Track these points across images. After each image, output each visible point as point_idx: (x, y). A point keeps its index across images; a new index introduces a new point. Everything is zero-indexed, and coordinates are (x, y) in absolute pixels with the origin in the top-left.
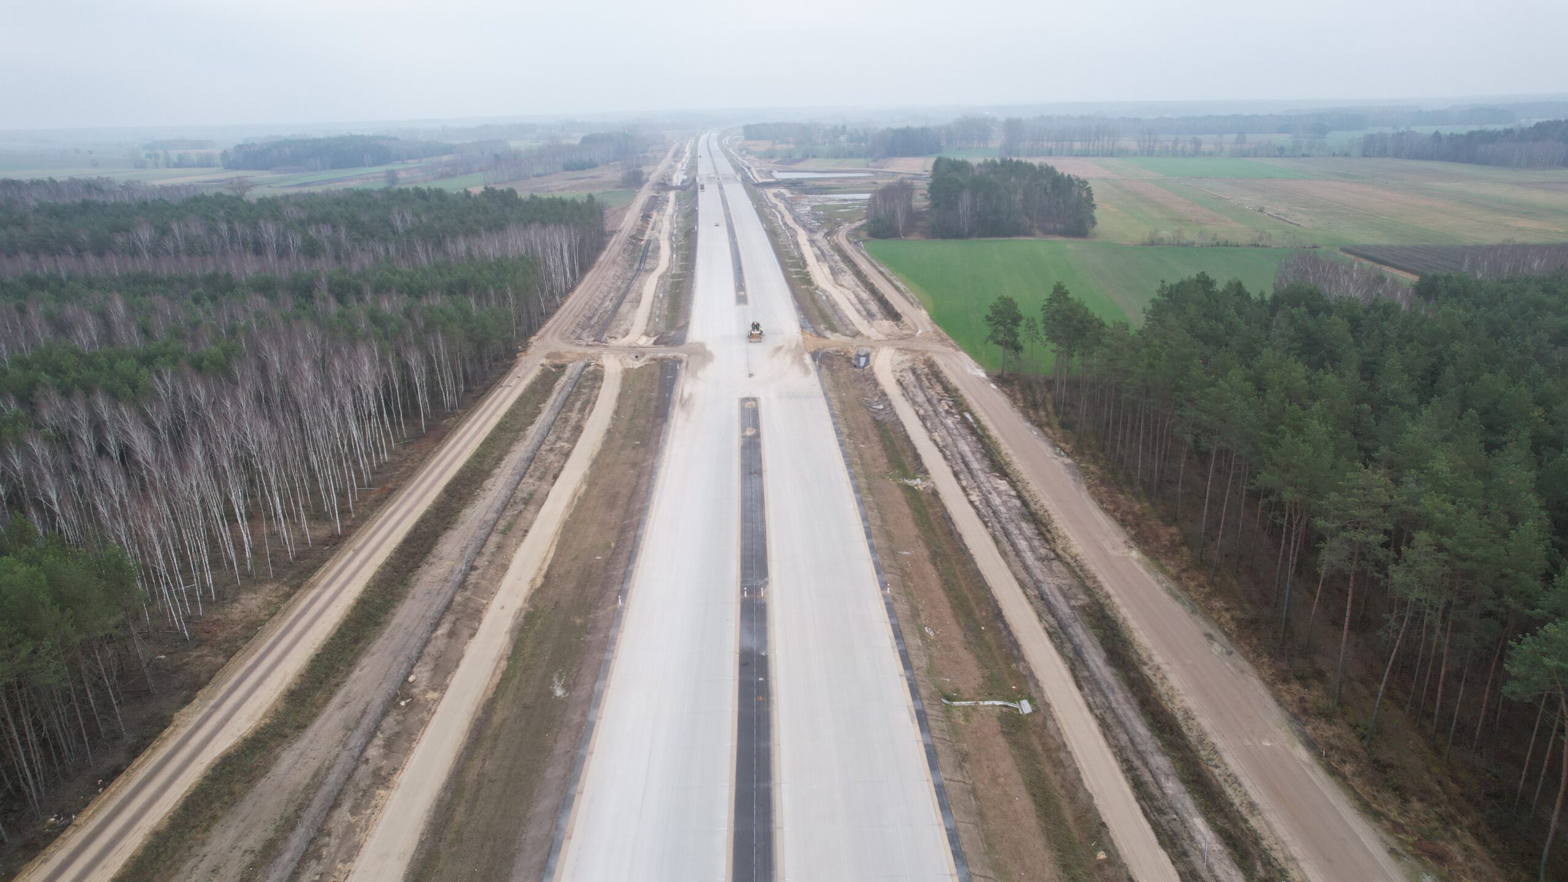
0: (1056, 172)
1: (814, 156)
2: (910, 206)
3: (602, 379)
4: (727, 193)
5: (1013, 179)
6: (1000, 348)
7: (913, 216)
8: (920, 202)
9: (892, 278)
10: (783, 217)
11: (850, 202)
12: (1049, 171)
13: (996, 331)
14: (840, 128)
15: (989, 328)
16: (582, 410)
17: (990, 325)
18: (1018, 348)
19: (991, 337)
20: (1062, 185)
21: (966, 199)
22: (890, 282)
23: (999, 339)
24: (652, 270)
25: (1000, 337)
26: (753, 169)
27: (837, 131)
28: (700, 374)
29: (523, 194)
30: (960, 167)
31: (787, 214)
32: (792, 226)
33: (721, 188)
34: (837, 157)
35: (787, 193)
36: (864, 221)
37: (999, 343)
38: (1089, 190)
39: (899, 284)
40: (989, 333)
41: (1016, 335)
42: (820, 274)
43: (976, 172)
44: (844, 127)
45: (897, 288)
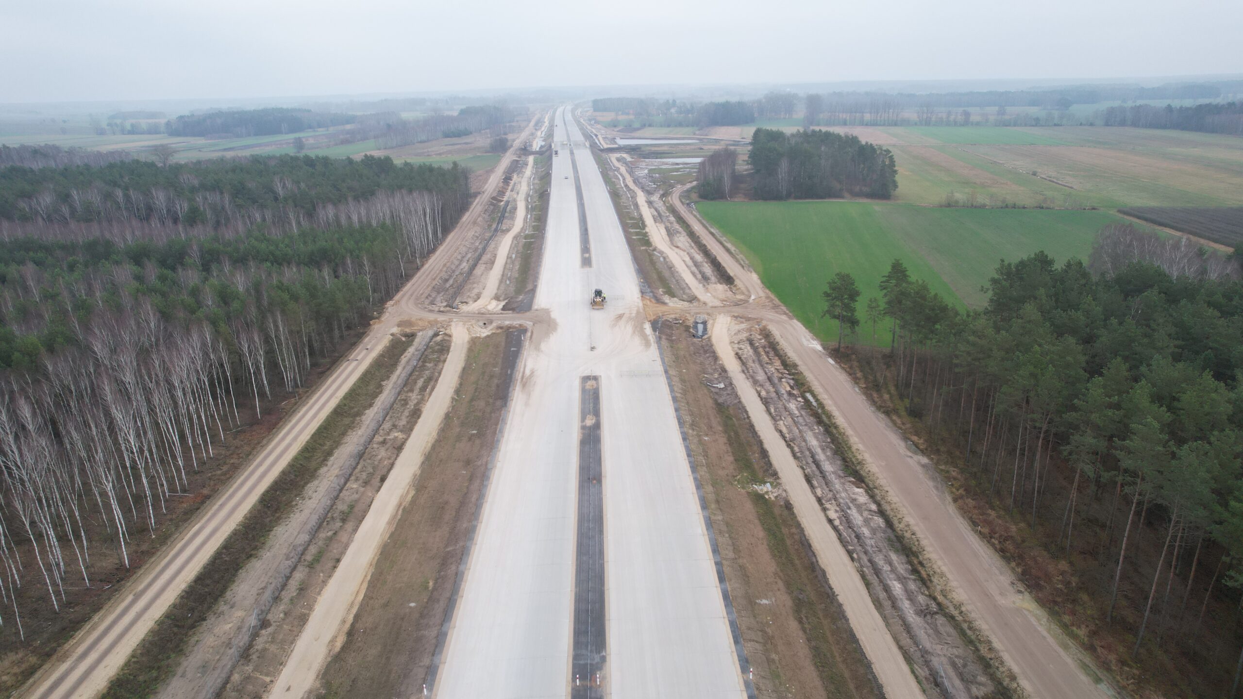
0: (859, 141)
1: (650, 125)
2: (734, 171)
3: (448, 351)
4: (577, 157)
5: (823, 148)
6: (836, 322)
7: (737, 179)
8: (743, 166)
9: (723, 239)
10: (624, 179)
11: (681, 166)
12: (854, 140)
13: (833, 306)
14: (671, 101)
15: (827, 304)
16: (423, 389)
17: (827, 301)
18: (853, 322)
19: (828, 312)
20: (866, 153)
21: (784, 165)
22: (721, 243)
23: (836, 313)
24: (508, 230)
25: (837, 311)
26: (600, 137)
27: (668, 105)
28: (543, 346)
29: (398, 162)
30: (777, 136)
31: (627, 176)
32: (632, 188)
33: (572, 153)
34: (669, 126)
35: (628, 158)
36: (695, 183)
37: (835, 317)
38: (891, 158)
39: (729, 245)
40: (826, 308)
41: (853, 310)
42: (657, 234)
43: (793, 142)
44: (674, 101)
45: (728, 250)
